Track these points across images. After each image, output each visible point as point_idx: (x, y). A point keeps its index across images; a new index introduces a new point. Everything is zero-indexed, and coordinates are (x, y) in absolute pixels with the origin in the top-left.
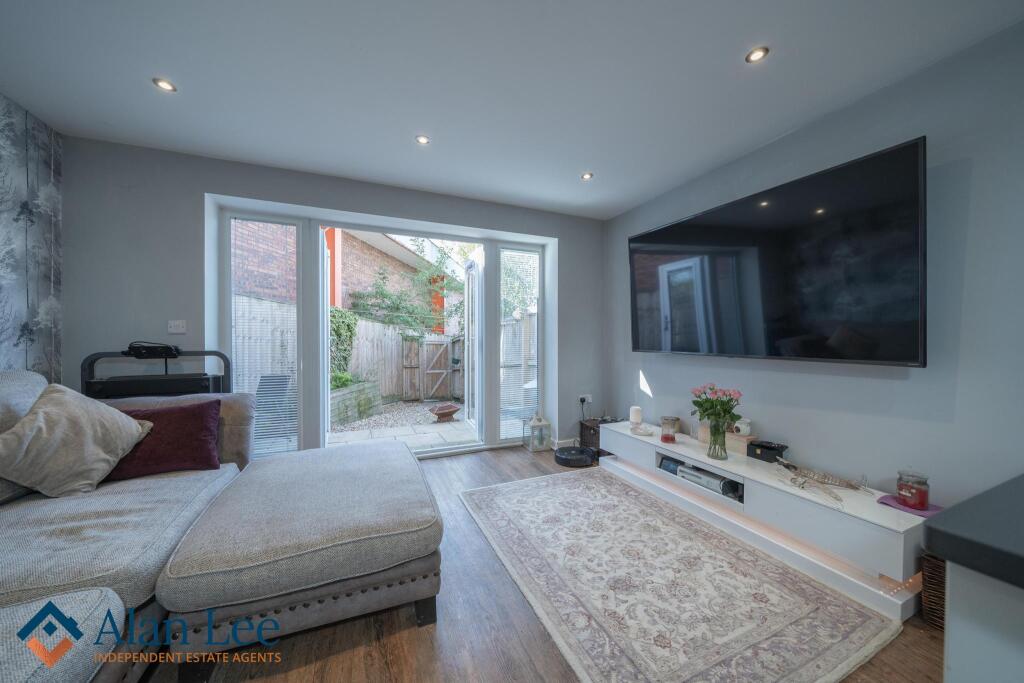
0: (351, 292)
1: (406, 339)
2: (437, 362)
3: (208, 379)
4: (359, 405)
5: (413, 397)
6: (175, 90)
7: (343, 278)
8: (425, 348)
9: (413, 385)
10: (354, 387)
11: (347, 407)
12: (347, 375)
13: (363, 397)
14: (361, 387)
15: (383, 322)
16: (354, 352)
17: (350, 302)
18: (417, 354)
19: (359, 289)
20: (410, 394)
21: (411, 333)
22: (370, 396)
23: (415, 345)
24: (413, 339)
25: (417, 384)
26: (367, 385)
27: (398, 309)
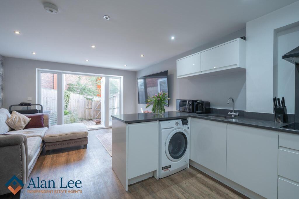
0: (68, 83)
1: (87, 99)
2: (98, 107)
3: (38, 110)
4: (71, 121)
5: (90, 119)
6: (36, 54)
7: (66, 79)
8: (94, 102)
9: (90, 115)
10: (70, 115)
11: (67, 121)
12: (67, 111)
13: (72, 118)
14: (72, 115)
15: (79, 94)
16: (69, 104)
17: (68, 87)
18: (91, 104)
19: (71, 82)
20: (89, 118)
21: (89, 97)
22: (75, 118)
23: (91, 101)
24: (89, 99)
25: (91, 114)
26: (74, 114)
27: (84, 89)
